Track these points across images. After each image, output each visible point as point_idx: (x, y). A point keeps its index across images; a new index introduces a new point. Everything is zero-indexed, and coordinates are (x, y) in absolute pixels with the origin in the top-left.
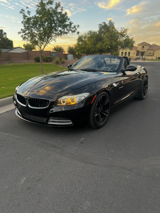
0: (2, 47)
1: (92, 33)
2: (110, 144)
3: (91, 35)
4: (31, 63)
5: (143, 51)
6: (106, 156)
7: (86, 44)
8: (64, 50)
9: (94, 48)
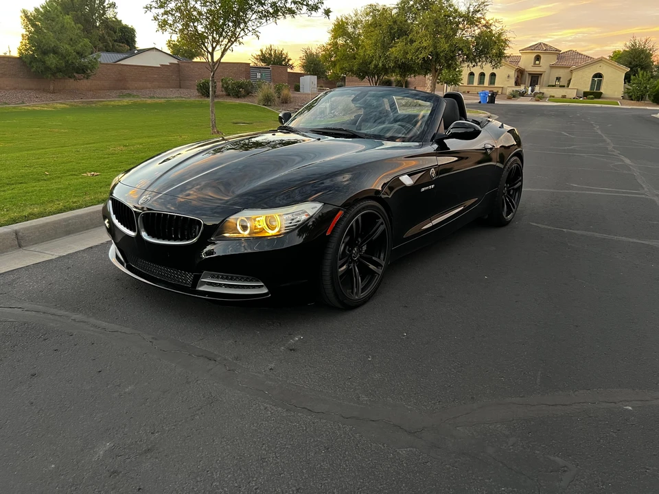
0: (101, 45)
1: (379, 11)
2: (373, 357)
3: (374, 16)
4: (188, 100)
5: (536, 70)
6: (355, 389)
7: (358, 46)
8: (290, 63)
9: (383, 59)
